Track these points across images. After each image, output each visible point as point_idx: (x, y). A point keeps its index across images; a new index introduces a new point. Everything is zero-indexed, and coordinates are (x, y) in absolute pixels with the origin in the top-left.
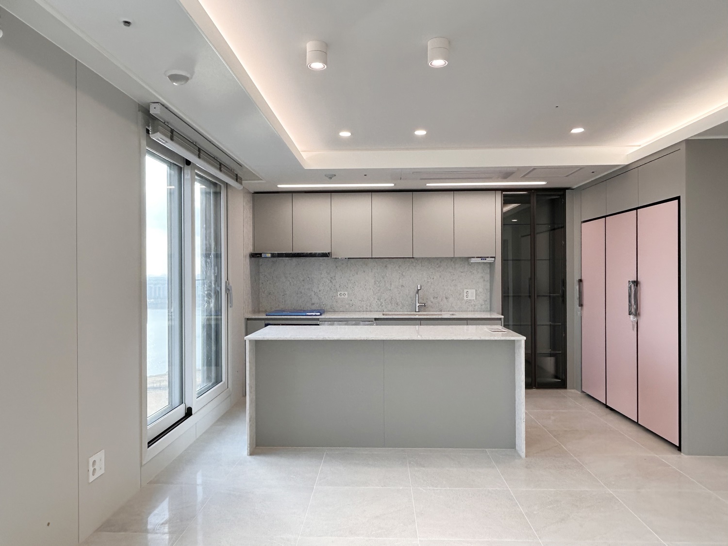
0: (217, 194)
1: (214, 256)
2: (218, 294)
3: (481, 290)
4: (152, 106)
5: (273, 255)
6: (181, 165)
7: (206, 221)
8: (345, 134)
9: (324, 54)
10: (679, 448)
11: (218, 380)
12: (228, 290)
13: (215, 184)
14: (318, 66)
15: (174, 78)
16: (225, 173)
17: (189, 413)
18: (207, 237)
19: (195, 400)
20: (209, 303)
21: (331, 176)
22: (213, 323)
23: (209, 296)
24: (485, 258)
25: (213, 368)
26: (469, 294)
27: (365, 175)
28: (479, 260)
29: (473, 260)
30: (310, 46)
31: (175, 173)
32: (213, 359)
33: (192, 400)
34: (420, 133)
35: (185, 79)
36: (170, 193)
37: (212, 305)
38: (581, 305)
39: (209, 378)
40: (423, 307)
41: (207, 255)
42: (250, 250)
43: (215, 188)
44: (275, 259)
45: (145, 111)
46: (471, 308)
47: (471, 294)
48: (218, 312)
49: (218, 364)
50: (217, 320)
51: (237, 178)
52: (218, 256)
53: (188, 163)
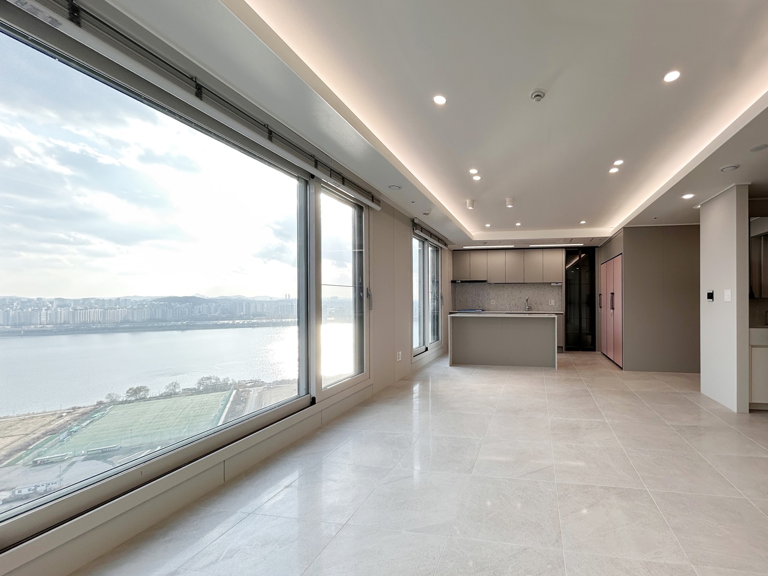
0: (437, 251)
1: (436, 282)
2: (438, 299)
3: (557, 300)
4: (415, 219)
5: (462, 282)
6: (423, 241)
7: (433, 265)
8: (488, 225)
9: (472, 204)
10: (622, 368)
11: (438, 339)
12: (441, 297)
13: (437, 248)
14: (470, 208)
15: (424, 214)
16: (441, 243)
17: (427, 349)
18: (433, 272)
19: (429, 345)
20: (434, 303)
21: (485, 243)
22: (436, 314)
23: (434, 299)
24: (557, 283)
25: (436, 336)
26: (552, 302)
27: (500, 242)
28: (555, 284)
29: (552, 284)
30: (468, 201)
31: (421, 244)
32: (436, 332)
33: (427, 345)
34: (518, 224)
35: (428, 214)
36: (420, 251)
37: (435, 304)
38: (601, 307)
39: (434, 339)
40: (530, 309)
41: (433, 281)
42: (452, 279)
43: (437, 250)
44: (463, 283)
45: (413, 221)
46: (552, 310)
47: (553, 302)
48: (438, 310)
49: (438, 334)
50: (437, 313)
51: (446, 245)
52: (438, 282)
53: (426, 240)
